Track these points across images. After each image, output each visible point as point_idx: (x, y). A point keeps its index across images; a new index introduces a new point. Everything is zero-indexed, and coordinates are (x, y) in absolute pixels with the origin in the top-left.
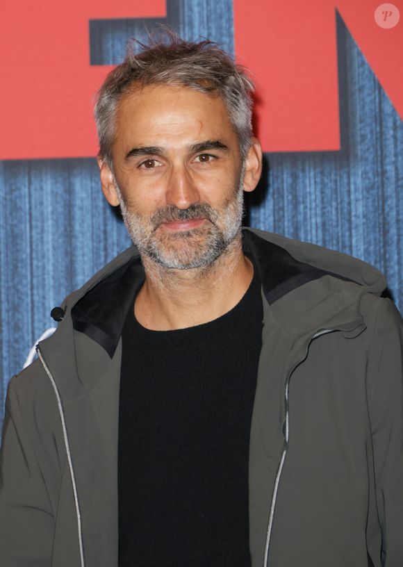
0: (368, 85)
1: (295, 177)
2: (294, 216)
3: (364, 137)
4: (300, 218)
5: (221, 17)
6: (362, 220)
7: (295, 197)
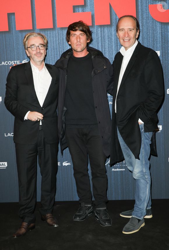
0: (114, 14)
1: (104, 29)
2: (104, 35)
3: (114, 22)
4: (105, 35)
5: (92, 5)
6: (113, 35)
7: (104, 32)
